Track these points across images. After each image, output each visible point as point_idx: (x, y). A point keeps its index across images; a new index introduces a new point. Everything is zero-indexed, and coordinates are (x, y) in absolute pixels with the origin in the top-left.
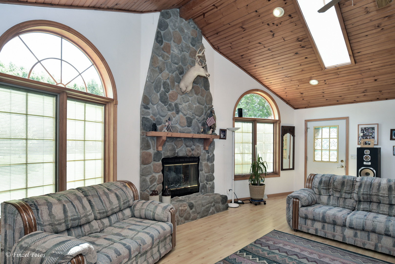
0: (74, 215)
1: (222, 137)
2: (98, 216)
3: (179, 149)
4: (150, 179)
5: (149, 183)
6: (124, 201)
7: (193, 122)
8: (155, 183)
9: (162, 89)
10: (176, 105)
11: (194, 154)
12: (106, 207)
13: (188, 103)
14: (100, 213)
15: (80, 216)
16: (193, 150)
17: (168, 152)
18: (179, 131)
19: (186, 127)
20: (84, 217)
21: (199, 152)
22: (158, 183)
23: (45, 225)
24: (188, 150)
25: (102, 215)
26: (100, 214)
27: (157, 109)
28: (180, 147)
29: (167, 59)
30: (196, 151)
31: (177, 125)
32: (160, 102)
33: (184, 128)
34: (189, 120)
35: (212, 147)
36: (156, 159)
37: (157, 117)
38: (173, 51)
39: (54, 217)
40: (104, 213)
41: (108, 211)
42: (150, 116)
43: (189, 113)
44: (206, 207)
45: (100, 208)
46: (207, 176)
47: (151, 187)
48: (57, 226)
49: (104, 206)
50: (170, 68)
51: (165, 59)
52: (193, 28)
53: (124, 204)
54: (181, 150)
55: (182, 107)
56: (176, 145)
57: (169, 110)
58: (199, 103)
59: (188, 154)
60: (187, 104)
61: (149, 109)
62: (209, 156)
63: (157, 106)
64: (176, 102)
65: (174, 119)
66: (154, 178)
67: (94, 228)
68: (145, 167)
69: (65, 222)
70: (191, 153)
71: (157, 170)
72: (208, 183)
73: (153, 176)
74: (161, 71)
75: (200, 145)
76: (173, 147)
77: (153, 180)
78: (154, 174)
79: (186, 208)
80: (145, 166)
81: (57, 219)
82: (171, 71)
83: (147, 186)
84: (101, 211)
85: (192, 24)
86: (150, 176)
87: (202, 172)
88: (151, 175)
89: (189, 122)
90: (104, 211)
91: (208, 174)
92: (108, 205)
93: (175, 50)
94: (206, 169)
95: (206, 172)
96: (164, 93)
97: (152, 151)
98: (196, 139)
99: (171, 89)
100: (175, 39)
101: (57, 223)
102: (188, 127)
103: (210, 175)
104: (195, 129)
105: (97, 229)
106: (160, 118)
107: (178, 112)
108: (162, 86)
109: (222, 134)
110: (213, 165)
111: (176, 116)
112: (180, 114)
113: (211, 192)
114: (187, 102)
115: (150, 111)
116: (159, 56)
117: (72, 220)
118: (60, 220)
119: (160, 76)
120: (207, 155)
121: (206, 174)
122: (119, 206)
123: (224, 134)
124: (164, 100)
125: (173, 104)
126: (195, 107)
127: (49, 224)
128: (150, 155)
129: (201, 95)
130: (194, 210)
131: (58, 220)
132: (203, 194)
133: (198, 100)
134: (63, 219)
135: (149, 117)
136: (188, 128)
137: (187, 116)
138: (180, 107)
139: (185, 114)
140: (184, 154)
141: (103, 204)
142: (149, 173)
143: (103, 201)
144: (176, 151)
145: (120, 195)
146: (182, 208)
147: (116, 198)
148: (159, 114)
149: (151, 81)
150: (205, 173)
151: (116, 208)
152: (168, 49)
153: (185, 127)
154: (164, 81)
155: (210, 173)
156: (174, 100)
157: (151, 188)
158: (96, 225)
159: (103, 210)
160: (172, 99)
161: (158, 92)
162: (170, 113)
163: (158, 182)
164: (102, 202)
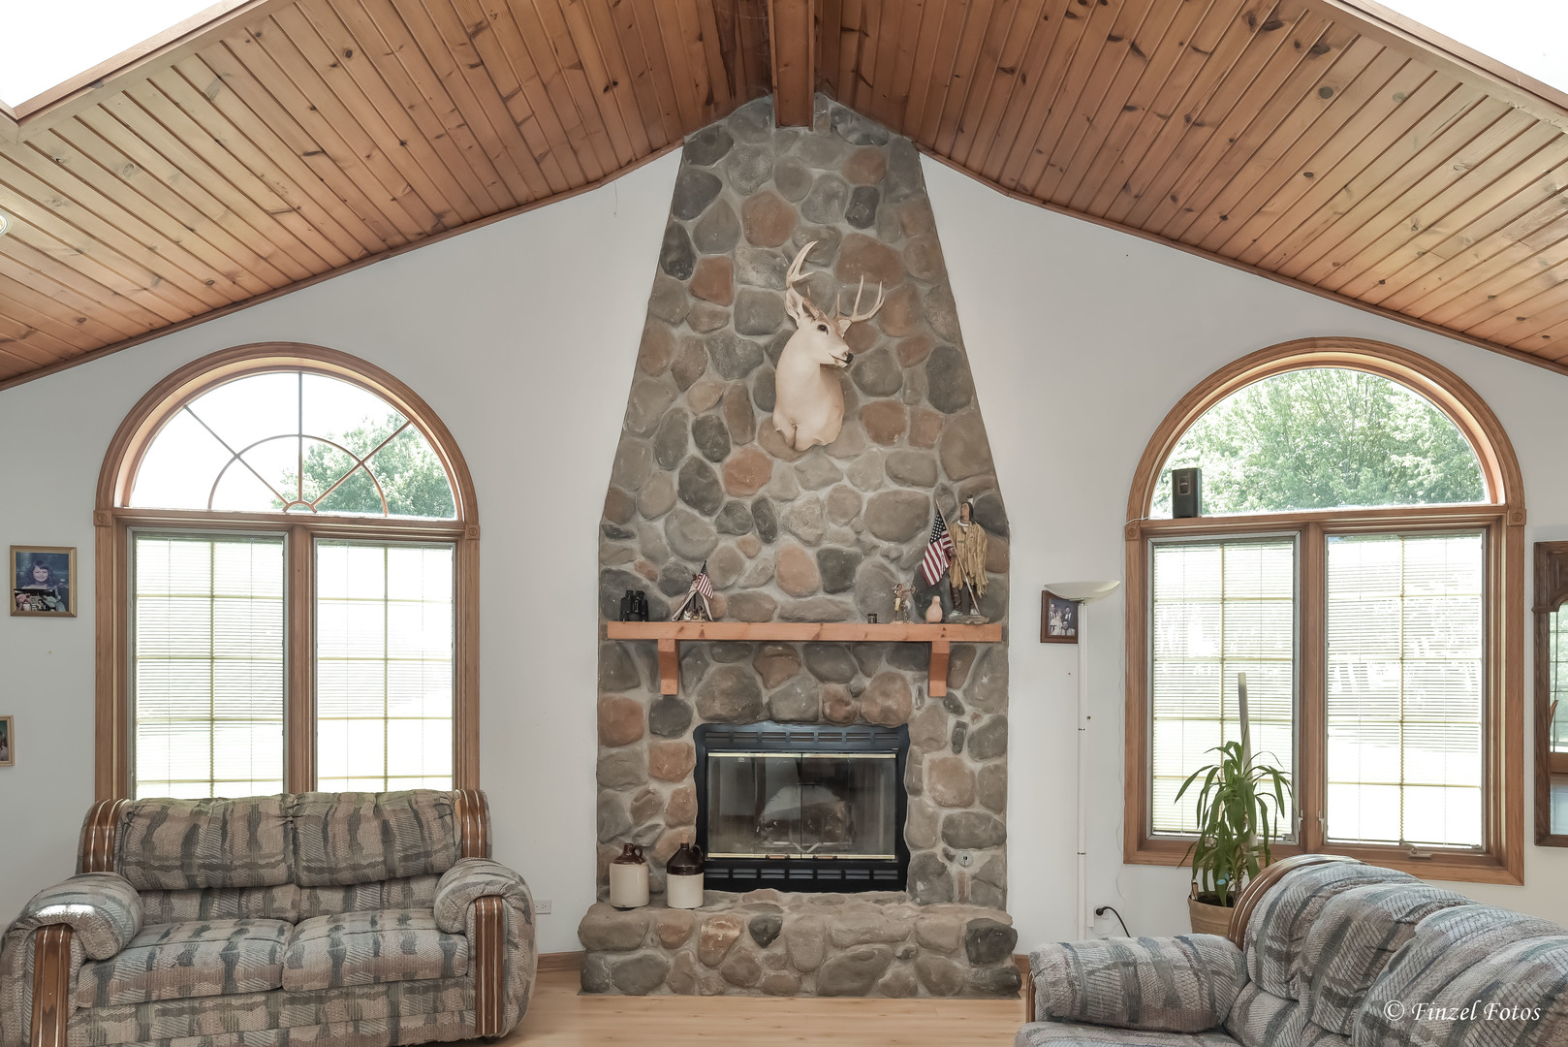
0: (214, 857)
1: (1056, 632)
2: (305, 877)
3: (777, 689)
4: (636, 800)
5: (629, 817)
6: (405, 850)
7: (860, 569)
8: (660, 821)
9: (692, 450)
10: (760, 506)
11: (863, 711)
12: (334, 855)
13: (828, 490)
14: (309, 869)
15: (231, 862)
16: (857, 694)
17: (714, 700)
18: (778, 611)
19: (821, 595)
20: (243, 866)
21: (891, 703)
22: (670, 820)
23: (129, 864)
24: (827, 693)
25: (316, 878)
26: (309, 872)
27: (666, 533)
28: (779, 683)
29: (716, 326)
30: (873, 701)
31: (772, 592)
32: (681, 505)
33: (810, 598)
34: (830, 564)
35: (985, 680)
36: (659, 726)
37: (667, 564)
38: (745, 283)
39: (154, 848)
40: (321, 870)
41: (340, 870)
42: (635, 565)
43: (838, 535)
44: (849, 952)
45: (313, 854)
46: (950, 822)
47: (639, 832)
48: (157, 872)
49: (327, 853)
50: (727, 360)
51: (706, 328)
52: (857, 143)
53: (406, 858)
54: (787, 695)
55: (792, 512)
56: (761, 674)
57: (724, 531)
58: (896, 478)
59: (828, 711)
60: (823, 494)
61: (628, 536)
62: (961, 725)
63: (667, 522)
64: (762, 492)
65: (749, 565)
66: (650, 800)
67: (276, 905)
68: (612, 756)
69: (181, 867)
70: (848, 708)
71: (664, 772)
72: (959, 853)
73: (648, 792)
74: (683, 381)
75: (903, 672)
76: (746, 681)
77: (645, 807)
78: (654, 786)
79: (735, 933)
80: (614, 751)
81: (158, 854)
82: (733, 367)
83: (618, 824)
84: (313, 865)
85: (850, 131)
86: (636, 791)
87: (917, 799)
88: (641, 789)
89: (838, 572)
90: (325, 866)
91: (957, 811)
92: (342, 851)
93: (752, 276)
94: (944, 786)
95: (940, 800)
96: (695, 467)
97: (642, 697)
98: (878, 645)
99: (737, 444)
100: (750, 229)
101: (157, 864)
102: (833, 592)
103: (972, 817)
104: (869, 600)
105: (283, 910)
106: (679, 565)
107: (768, 535)
108: (691, 440)
109: (1058, 618)
110: (1000, 774)
111: (760, 549)
112: (785, 540)
113: (980, 899)
114: (825, 483)
115: (632, 544)
116: (675, 324)
117: (204, 866)
118: (167, 859)
119: (681, 402)
120: (952, 720)
121: (945, 813)
122: (384, 862)
123: (1068, 616)
124: (697, 493)
125: (748, 503)
126: (871, 502)
127: (138, 863)
128: (633, 710)
129: (913, 442)
130: (777, 949)
131: (160, 859)
132: (918, 900)
133: (888, 469)
134: (176, 858)
135: (628, 567)
136: (830, 597)
137: (826, 545)
138: (782, 511)
139: (812, 539)
140: (805, 711)
141: (325, 847)
142: (630, 780)
143: (331, 839)
144: (765, 700)
145: (396, 831)
146: (712, 931)
147: (380, 837)
148: (676, 552)
149: (637, 430)
150: (941, 804)
151: (371, 865)
152: (719, 282)
153: (813, 593)
154: (702, 415)
155: (969, 810)
156: (749, 486)
157: (638, 835)
158: (284, 898)
159: (322, 861)
160: (741, 483)
161: (671, 467)
162: (728, 543)
163: (672, 815)
164: (325, 838)
